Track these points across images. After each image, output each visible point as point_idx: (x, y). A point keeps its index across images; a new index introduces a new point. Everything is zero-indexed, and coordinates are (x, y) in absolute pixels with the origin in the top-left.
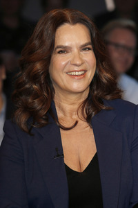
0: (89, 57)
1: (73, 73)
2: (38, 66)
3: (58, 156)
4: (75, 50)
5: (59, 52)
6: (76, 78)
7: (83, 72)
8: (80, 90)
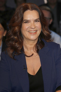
0: (38, 25)
1: (31, 32)
2: (17, 28)
3: (25, 69)
4: (32, 22)
5: (25, 22)
6: (32, 34)
7: (35, 31)
8: (34, 39)
